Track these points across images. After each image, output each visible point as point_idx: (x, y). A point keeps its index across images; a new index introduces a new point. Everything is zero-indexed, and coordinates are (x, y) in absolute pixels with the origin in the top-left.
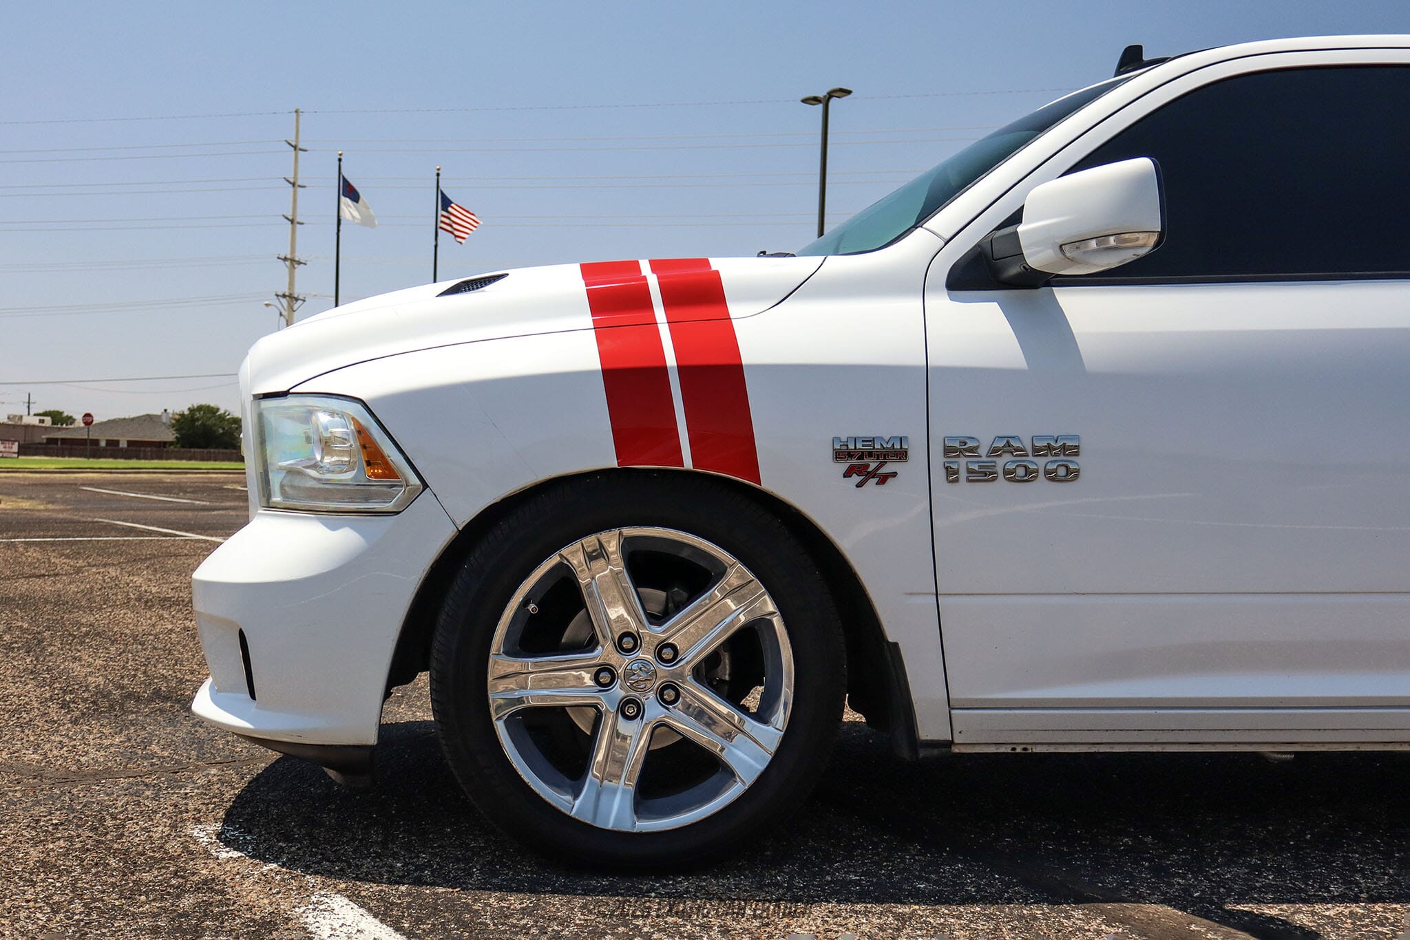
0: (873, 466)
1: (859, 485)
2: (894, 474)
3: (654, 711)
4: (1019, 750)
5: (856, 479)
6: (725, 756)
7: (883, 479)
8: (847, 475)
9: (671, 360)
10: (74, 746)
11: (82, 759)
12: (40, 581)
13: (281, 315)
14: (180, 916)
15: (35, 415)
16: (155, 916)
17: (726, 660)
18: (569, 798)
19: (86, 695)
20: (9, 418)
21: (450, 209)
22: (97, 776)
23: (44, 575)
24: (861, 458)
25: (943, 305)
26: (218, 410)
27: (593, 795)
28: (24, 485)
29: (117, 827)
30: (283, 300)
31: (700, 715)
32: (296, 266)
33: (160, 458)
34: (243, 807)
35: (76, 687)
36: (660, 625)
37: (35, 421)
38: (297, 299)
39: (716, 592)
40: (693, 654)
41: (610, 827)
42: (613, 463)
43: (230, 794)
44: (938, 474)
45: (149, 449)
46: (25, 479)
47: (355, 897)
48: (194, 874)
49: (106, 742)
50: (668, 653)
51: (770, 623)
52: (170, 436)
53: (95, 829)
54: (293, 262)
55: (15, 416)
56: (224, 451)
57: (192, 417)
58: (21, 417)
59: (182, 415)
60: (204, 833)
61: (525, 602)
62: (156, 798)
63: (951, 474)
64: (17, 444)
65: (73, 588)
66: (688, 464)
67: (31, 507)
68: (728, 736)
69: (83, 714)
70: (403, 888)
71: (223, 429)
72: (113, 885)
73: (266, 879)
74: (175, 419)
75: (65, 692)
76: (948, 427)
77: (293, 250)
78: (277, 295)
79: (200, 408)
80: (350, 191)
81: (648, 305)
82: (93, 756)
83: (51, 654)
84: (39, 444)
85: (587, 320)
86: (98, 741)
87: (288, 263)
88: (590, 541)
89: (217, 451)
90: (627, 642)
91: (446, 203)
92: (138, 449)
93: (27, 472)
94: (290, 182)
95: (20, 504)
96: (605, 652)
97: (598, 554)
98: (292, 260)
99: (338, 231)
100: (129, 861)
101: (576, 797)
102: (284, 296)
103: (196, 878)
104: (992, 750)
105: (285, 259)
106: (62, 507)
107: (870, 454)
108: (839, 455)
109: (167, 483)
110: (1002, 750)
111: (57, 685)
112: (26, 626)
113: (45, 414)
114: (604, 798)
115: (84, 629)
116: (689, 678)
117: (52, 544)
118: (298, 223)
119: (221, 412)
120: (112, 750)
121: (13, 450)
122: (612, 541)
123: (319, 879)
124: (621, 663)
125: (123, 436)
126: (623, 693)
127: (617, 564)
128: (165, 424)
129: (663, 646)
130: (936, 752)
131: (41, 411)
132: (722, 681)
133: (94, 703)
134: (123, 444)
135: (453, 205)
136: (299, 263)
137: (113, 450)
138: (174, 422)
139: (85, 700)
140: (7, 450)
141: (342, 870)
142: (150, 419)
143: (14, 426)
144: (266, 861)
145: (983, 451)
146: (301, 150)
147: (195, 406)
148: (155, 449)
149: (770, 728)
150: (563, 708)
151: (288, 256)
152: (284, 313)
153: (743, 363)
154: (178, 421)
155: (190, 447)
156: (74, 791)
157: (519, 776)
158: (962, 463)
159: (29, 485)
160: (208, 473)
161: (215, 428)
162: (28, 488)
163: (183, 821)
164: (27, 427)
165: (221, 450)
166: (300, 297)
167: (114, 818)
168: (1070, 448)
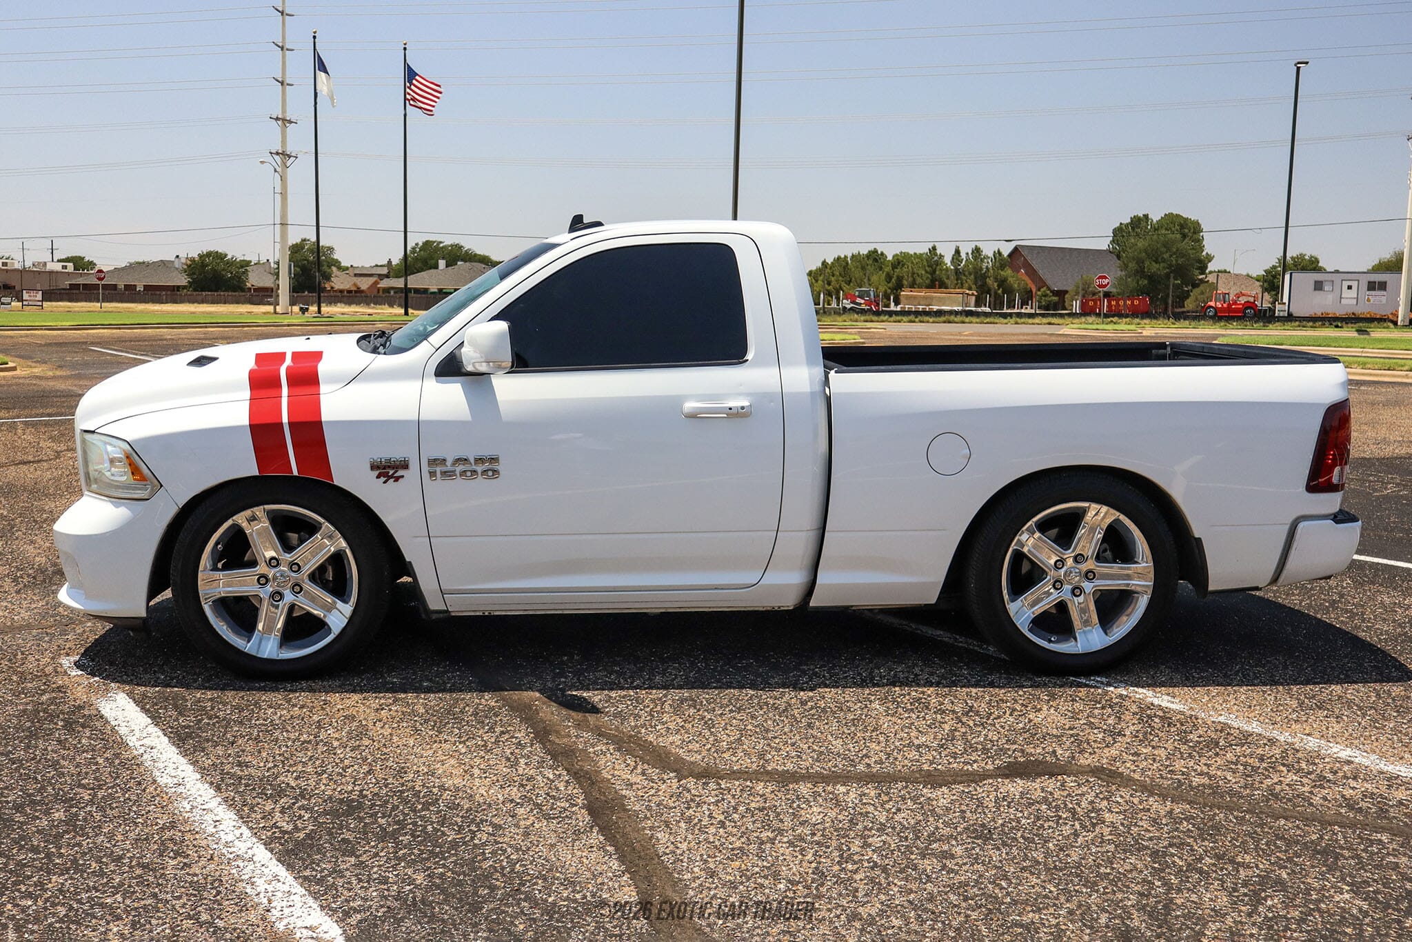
0: (391, 472)
1: (385, 482)
2: (403, 476)
3: (289, 597)
4: (486, 614)
5: (383, 479)
6: (327, 620)
7: (397, 479)
8: (378, 477)
9: (285, 419)
10: (13, 609)
11: (16, 618)
12: (25, 467)
13: (275, 171)
14: (39, 704)
15: (59, 261)
16: (27, 704)
17: (330, 569)
18: (245, 643)
19: (30, 572)
20: (34, 265)
21: (414, 82)
22: (20, 628)
23: (30, 462)
24: (384, 469)
25: (432, 384)
26: (226, 255)
27: (257, 642)
28: (41, 345)
29: (22, 659)
30: (277, 157)
31: (313, 599)
32: (288, 125)
33: (175, 302)
34: (96, 647)
35: (27, 565)
36: (289, 553)
37: (58, 267)
38: (290, 157)
39: (318, 535)
40: (308, 568)
41: (265, 657)
42: (255, 472)
43: (92, 638)
44: (426, 475)
45: (164, 293)
46: (42, 336)
47: (130, 695)
48: (54, 683)
49: (33, 606)
50: (295, 568)
51: (345, 551)
52: (183, 280)
53: (10, 660)
54: (285, 121)
55: (39, 263)
56: (234, 294)
57: (202, 263)
58: (45, 263)
59: (193, 260)
60: (66, 662)
61: (217, 543)
62: (50, 641)
63: (432, 474)
64: (41, 292)
65: (48, 475)
66: (295, 472)
67: (42, 374)
68: (329, 610)
69: (25, 586)
70: (157, 689)
71: (232, 273)
72: (11, 690)
73: (90, 685)
74: (187, 265)
75: (18, 570)
76: (430, 452)
77: (284, 111)
78: (271, 153)
79: (209, 254)
80: (321, 66)
81: (280, 386)
82: (23, 615)
83: (17, 538)
84: (64, 289)
85: (247, 394)
86: (28, 605)
87: (280, 122)
88: (248, 513)
89: (226, 293)
90: (273, 562)
91: (410, 74)
92: (155, 293)
93: (45, 329)
94: (279, 47)
95: (35, 370)
96: (262, 568)
97: (253, 519)
98: (284, 120)
99: (316, 103)
100: (23, 677)
101: (249, 642)
102: (277, 153)
103: (54, 686)
104: (473, 614)
105: (277, 119)
106: (69, 373)
107: (389, 467)
108: (373, 467)
109: (166, 339)
110: (478, 614)
111: (15, 564)
112: (5, 513)
113: (68, 260)
114: (263, 643)
115: (45, 516)
116: (307, 580)
117: (46, 424)
118: (288, 84)
119: (229, 257)
120: (35, 611)
121: (37, 299)
122: (259, 511)
123: (117, 684)
124: (271, 573)
125: (140, 281)
126: (271, 590)
127: (265, 524)
128: (177, 269)
129: (292, 565)
130: (441, 615)
131: (64, 257)
132: (328, 581)
133: (34, 578)
134: (140, 288)
135: (417, 78)
136: (290, 122)
137: (129, 294)
138: (186, 267)
139: (29, 576)
140: (32, 298)
141: (131, 680)
142: (163, 264)
143: (39, 273)
144: (94, 675)
145: (449, 463)
146: (287, 15)
147: (205, 253)
148: (169, 293)
149: (348, 606)
150: (247, 596)
151: (280, 116)
152: (279, 169)
153: (323, 419)
154: (189, 266)
155: (202, 291)
156: (6, 638)
157: (217, 633)
158: (438, 469)
159: (46, 345)
160: (206, 327)
161: (224, 273)
162: (43, 348)
163: (60, 654)
164: (51, 272)
165: (230, 293)
166: (293, 154)
167: (23, 654)
168: (494, 460)
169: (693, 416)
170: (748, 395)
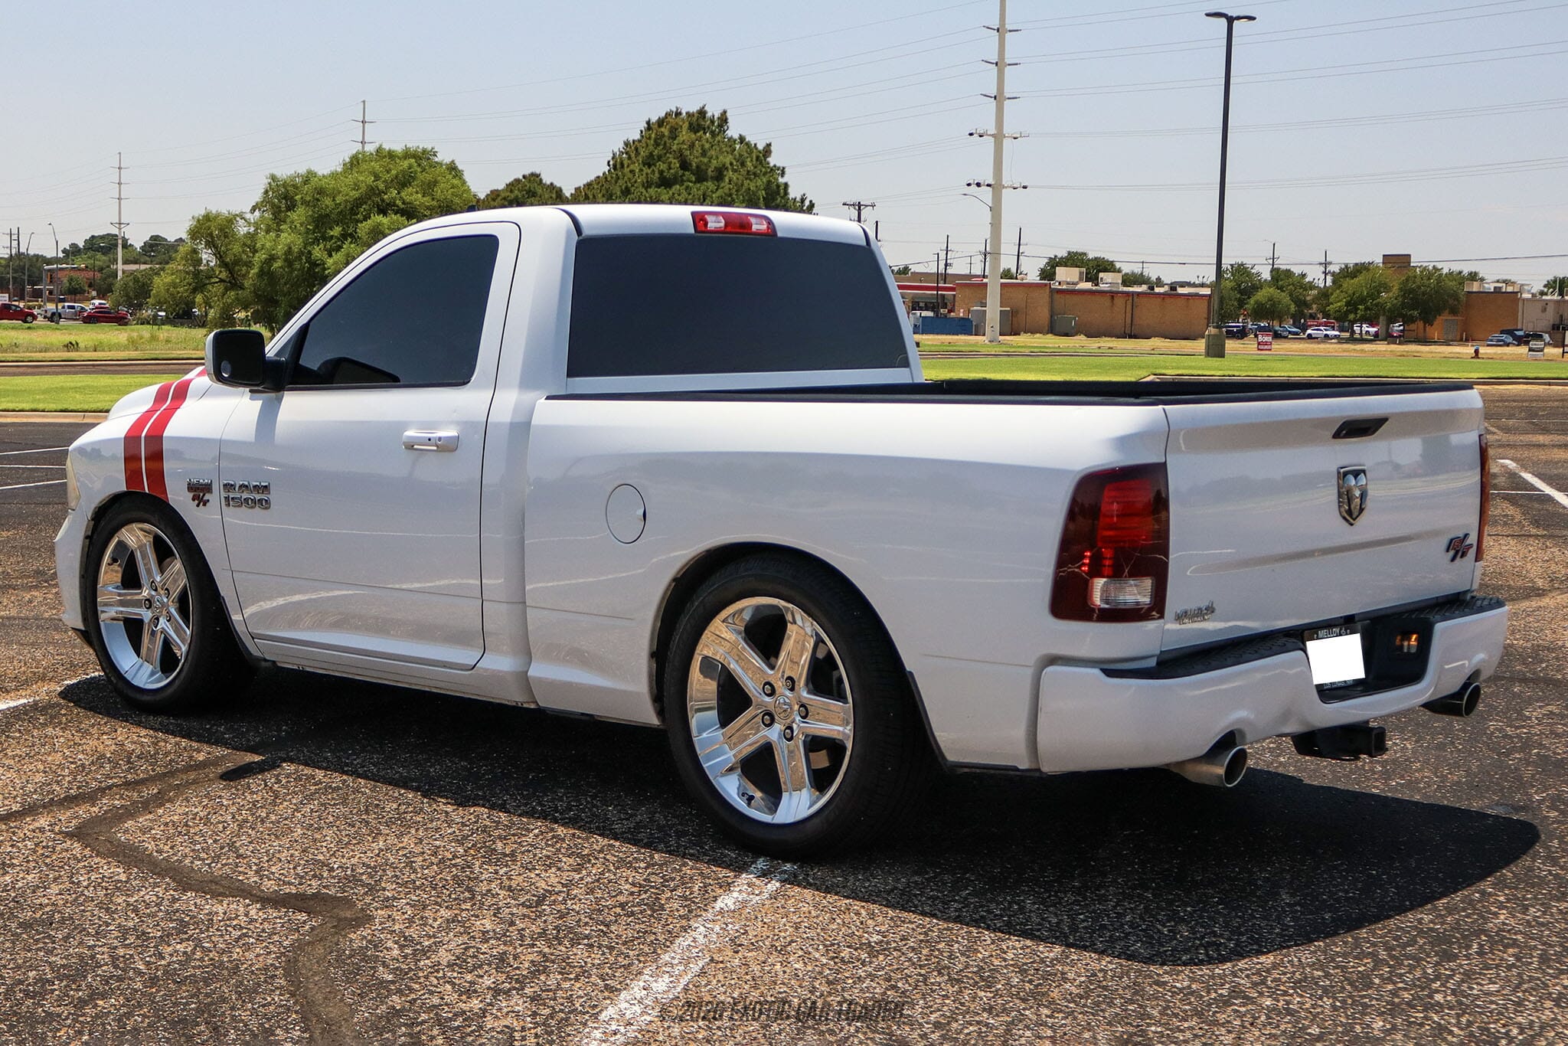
0: (201, 495)
1: (197, 506)
2: (208, 501)
3: (161, 624)
4: (301, 668)
5: (196, 502)
7: (205, 503)
8: (193, 500)
9: (144, 433)
24: (196, 490)
27: (136, 668)
44: (223, 501)
50: (167, 593)
63: (226, 500)
66: (147, 491)
90: (154, 586)
104: (291, 666)
107: (199, 489)
108: (189, 488)
110: (295, 667)
114: (141, 670)
116: (171, 609)
126: (152, 615)
129: (164, 590)
145: (237, 488)
157: (108, 652)
158: (230, 495)
168: (266, 489)
169: (410, 446)
170: (458, 423)
